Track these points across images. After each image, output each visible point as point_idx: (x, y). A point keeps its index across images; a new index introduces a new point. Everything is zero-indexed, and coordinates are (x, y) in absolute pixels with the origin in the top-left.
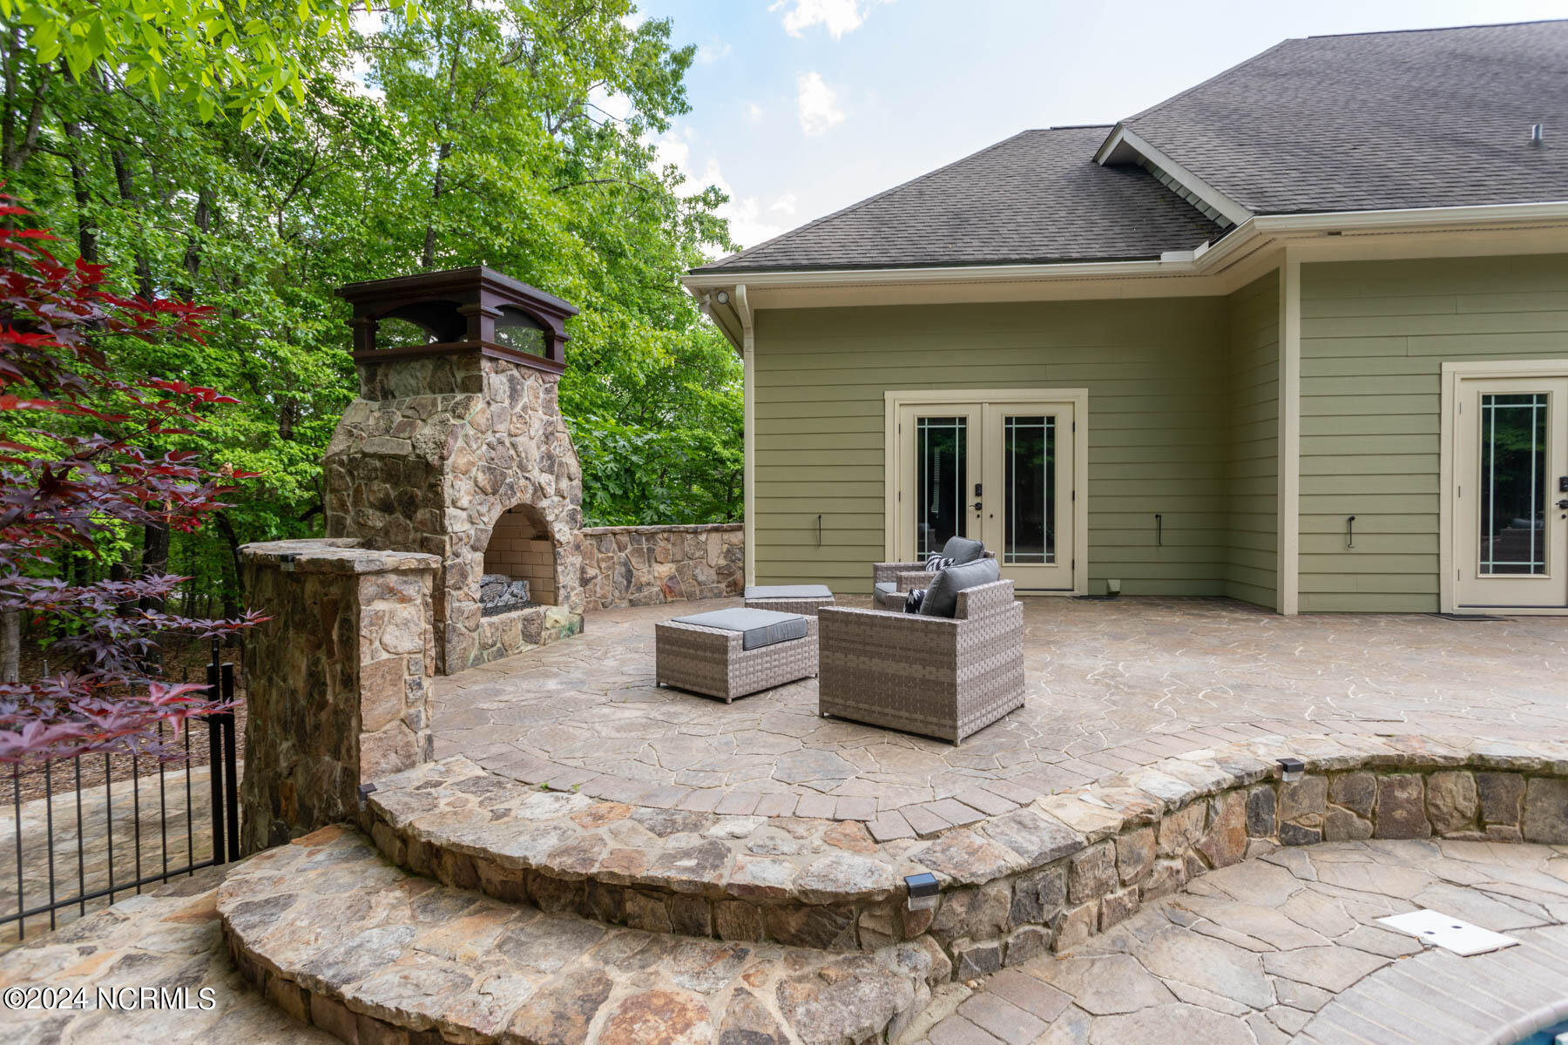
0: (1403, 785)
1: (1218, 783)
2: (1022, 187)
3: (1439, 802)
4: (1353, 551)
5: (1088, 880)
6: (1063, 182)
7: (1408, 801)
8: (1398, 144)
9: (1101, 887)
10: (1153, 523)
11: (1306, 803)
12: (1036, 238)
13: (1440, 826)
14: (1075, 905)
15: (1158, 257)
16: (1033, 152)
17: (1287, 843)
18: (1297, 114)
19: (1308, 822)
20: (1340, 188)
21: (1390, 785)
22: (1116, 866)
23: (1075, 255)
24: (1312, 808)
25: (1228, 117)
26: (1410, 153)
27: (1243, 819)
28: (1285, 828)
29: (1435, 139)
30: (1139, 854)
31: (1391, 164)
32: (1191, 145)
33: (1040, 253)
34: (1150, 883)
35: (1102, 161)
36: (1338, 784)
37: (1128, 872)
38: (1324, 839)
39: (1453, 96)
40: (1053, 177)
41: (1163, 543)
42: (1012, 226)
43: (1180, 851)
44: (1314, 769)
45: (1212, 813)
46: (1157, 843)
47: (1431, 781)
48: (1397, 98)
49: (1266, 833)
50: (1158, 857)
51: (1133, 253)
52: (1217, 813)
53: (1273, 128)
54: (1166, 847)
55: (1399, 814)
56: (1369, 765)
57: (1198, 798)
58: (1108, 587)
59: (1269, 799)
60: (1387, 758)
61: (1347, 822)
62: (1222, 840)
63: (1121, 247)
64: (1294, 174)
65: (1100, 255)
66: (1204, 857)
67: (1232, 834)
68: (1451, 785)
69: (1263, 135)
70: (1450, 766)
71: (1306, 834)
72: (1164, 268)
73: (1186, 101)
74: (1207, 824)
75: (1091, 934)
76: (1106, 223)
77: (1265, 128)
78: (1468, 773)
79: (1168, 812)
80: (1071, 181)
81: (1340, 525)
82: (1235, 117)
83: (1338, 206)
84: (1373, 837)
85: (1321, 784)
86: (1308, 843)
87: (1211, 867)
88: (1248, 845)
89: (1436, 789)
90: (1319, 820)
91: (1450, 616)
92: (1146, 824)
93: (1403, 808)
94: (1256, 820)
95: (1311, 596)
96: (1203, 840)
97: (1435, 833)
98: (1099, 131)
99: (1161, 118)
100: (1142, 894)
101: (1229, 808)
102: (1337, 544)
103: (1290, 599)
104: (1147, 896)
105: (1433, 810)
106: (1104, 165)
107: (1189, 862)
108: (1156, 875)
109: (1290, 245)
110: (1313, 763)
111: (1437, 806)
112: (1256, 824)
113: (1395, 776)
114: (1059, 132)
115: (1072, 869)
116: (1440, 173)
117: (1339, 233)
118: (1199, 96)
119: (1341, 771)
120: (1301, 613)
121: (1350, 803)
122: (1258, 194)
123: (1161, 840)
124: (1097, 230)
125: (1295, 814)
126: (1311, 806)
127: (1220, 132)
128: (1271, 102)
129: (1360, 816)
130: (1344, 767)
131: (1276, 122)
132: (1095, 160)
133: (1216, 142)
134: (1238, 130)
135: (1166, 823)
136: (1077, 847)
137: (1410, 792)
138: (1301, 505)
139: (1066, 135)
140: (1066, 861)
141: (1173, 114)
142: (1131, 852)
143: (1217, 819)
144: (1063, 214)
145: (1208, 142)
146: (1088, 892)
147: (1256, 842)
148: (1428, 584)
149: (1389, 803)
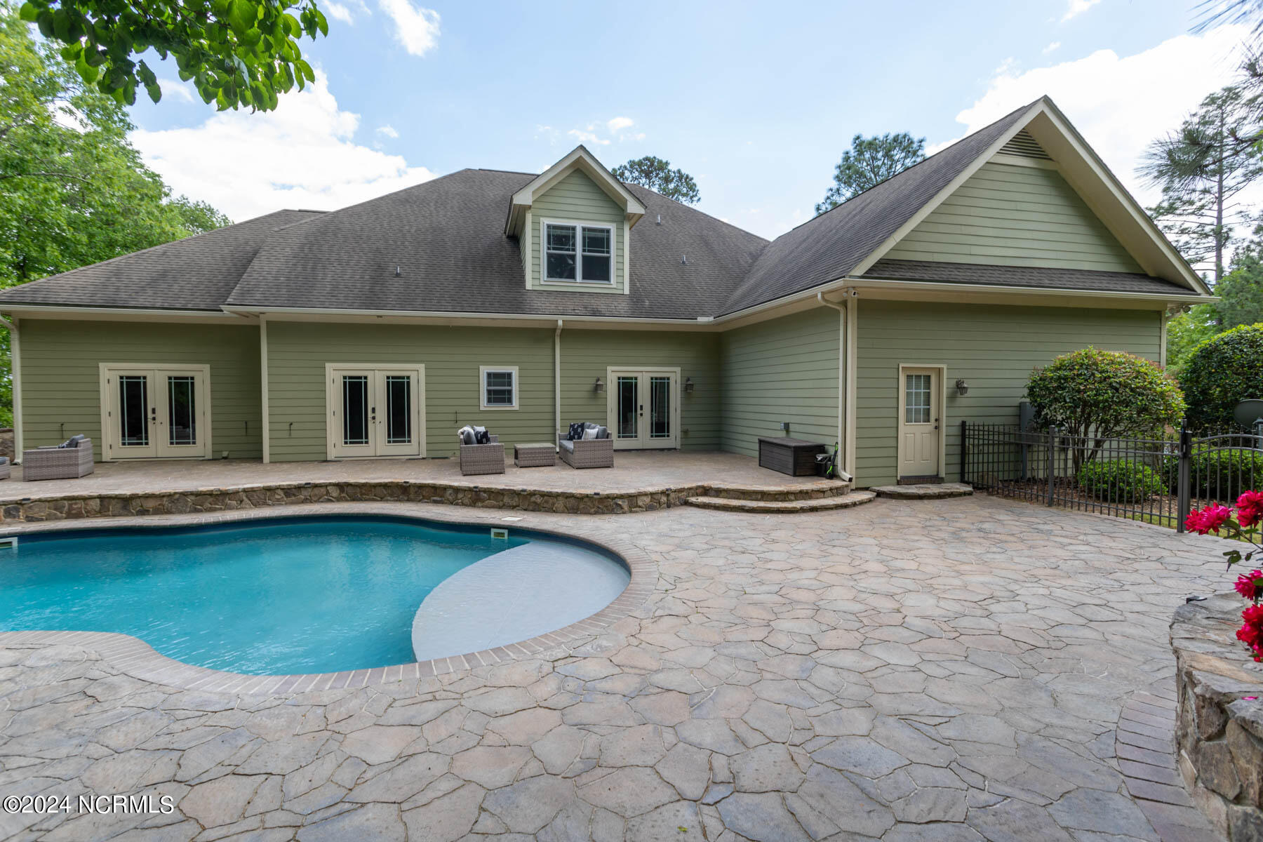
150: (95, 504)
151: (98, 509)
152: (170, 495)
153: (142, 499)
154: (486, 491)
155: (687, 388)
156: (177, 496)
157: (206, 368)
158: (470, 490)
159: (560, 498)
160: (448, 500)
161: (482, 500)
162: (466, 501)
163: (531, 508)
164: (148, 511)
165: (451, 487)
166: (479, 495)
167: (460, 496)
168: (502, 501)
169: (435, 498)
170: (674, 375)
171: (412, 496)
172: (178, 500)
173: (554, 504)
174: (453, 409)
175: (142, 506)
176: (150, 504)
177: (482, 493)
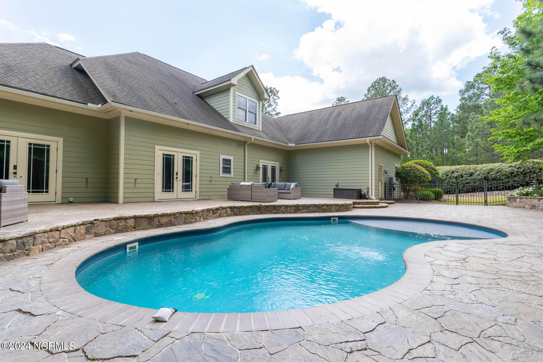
0: (121, 222)
1: (78, 223)
2: (40, 65)
3: (128, 225)
4: (136, 187)
5: (39, 241)
6: (57, 69)
7: (122, 225)
8: (151, 94)
9: (43, 243)
10: (85, 181)
11: (100, 228)
12: (44, 86)
13: (128, 229)
14: (35, 246)
15: (87, 104)
16: (46, 52)
17: (95, 236)
18: (132, 76)
19: (100, 232)
20: (134, 100)
21: (118, 223)
22: (48, 238)
23: (58, 96)
24: (102, 229)
25: (113, 70)
26: (153, 97)
27: (84, 231)
28: (95, 233)
29: (159, 95)
30: (55, 237)
31: (147, 98)
32: (100, 75)
33: (45, 92)
34: (58, 243)
35: (74, 66)
36: (108, 223)
37: (51, 240)
38: (104, 235)
39: (167, 86)
40: (54, 66)
41: (88, 186)
42: (34, 79)
43: (67, 237)
44: (102, 221)
45: (76, 229)
46: (60, 235)
47: (126, 221)
48: (156, 81)
49: (90, 234)
50: (60, 238)
51: (79, 101)
52: (77, 230)
53: (125, 78)
54: (62, 236)
55: (120, 228)
56: (115, 219)
57: (72, 226)
58: (69, 200)
59: (91, 227)
60: (118, 217)
61: (109, 231)
62: (79, 235)
63: (75, 98)
64: (125, 93)
65: (68, 98)
66: (74, 239)
67: (81, 234)
68: (130, 221)
69: (121, 79)
70: (130, 218)
71: (100, 234)
72: (88, 108)
73: (102, 59)
74: (75, 232)
75: (40, 252)
76: (71, 88)
77: (122, 77)
78: (133, 219)
79: (63, 228)
80: (60, 69)
81: (133, 181)
82: (115, 71)
83: (132, 105)
84: (115, 233)
85: (104, 224)
86: (101, 236)
87: (75, 241)
88: (85, 237)
89: (127, 222)
90: (103, 231)
91: (156, 202)
92: (58, 230)
93: (121, 227)
94: (88, 231)
95: (126, 198)
96: (73, 235)
97: (127, 231)
98: (74, 55)
99: (93, 62)
100: (55, 246)
101: (81, 229)
102: (132, 185)
103: (121, 199)
104: (57, 246)
105: (126, 226)
106: (74, 68)
107: (69, 240)
108: (59, 242)
109: (122, 111)
110: (102, 219)
111: (127, 226)
112: (88, 232)
113: (120, 221)
114: (58, 49)
115: (35, 238)
116: (156, 104)
117: (132, 111)
118: (107, 59)
119: (108, 221)
120: (124, 203)
121: (110, 227)
122: (114, 96)
123: (61, 234)
124: (68, 90)
125: (98, 230)
126: (101, 228)
127: (110, 74)
128: (126, 70)
129: (112, 229)
130: (109, 220)
131: (126, 77)
132: (71, 65)
133: (107, 77)
134: (115, 75)
135: (63, 231)
136: (37, 233)
137: (122, 223)
138: (124, 176)
139: (61, 51)
140: (33, 236)
141: (97, 62)
142: (52, 236)
143: (77, 231)
144: (56, 80)
145: (105, 76)
146: (39, 243)
147: (87, 236)
148: (152, 195)
149: (118, 226)
150: (131, 222)
151: (133, 225)
152: (174, 214)
153: (160, 217)
154: (302, 206)
155: (281, 171)
156: (178, 214)
157: (61, 140)
158: (295, 206)
159: (334, 206)
160: (282, 211)
161: (300, 210)
162: (293, 211)
163: (322, 211)
164: (163, 225)
165: (284, 205)
166: (299, 208)
167: (289, 209)
168: (310, 209)
169: (274, 211)
170: (277, 165)
171: (262, 211)
172: (178, 217)
173: (331, 209)
174: (209, 175)
175: (159, 222)
176: (164, 220)
177: (300, 207)
